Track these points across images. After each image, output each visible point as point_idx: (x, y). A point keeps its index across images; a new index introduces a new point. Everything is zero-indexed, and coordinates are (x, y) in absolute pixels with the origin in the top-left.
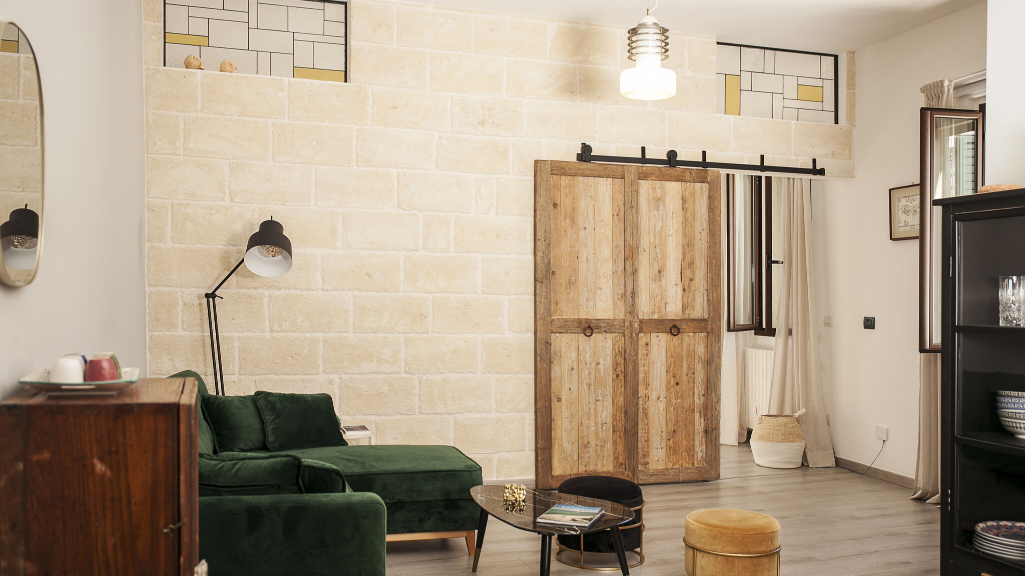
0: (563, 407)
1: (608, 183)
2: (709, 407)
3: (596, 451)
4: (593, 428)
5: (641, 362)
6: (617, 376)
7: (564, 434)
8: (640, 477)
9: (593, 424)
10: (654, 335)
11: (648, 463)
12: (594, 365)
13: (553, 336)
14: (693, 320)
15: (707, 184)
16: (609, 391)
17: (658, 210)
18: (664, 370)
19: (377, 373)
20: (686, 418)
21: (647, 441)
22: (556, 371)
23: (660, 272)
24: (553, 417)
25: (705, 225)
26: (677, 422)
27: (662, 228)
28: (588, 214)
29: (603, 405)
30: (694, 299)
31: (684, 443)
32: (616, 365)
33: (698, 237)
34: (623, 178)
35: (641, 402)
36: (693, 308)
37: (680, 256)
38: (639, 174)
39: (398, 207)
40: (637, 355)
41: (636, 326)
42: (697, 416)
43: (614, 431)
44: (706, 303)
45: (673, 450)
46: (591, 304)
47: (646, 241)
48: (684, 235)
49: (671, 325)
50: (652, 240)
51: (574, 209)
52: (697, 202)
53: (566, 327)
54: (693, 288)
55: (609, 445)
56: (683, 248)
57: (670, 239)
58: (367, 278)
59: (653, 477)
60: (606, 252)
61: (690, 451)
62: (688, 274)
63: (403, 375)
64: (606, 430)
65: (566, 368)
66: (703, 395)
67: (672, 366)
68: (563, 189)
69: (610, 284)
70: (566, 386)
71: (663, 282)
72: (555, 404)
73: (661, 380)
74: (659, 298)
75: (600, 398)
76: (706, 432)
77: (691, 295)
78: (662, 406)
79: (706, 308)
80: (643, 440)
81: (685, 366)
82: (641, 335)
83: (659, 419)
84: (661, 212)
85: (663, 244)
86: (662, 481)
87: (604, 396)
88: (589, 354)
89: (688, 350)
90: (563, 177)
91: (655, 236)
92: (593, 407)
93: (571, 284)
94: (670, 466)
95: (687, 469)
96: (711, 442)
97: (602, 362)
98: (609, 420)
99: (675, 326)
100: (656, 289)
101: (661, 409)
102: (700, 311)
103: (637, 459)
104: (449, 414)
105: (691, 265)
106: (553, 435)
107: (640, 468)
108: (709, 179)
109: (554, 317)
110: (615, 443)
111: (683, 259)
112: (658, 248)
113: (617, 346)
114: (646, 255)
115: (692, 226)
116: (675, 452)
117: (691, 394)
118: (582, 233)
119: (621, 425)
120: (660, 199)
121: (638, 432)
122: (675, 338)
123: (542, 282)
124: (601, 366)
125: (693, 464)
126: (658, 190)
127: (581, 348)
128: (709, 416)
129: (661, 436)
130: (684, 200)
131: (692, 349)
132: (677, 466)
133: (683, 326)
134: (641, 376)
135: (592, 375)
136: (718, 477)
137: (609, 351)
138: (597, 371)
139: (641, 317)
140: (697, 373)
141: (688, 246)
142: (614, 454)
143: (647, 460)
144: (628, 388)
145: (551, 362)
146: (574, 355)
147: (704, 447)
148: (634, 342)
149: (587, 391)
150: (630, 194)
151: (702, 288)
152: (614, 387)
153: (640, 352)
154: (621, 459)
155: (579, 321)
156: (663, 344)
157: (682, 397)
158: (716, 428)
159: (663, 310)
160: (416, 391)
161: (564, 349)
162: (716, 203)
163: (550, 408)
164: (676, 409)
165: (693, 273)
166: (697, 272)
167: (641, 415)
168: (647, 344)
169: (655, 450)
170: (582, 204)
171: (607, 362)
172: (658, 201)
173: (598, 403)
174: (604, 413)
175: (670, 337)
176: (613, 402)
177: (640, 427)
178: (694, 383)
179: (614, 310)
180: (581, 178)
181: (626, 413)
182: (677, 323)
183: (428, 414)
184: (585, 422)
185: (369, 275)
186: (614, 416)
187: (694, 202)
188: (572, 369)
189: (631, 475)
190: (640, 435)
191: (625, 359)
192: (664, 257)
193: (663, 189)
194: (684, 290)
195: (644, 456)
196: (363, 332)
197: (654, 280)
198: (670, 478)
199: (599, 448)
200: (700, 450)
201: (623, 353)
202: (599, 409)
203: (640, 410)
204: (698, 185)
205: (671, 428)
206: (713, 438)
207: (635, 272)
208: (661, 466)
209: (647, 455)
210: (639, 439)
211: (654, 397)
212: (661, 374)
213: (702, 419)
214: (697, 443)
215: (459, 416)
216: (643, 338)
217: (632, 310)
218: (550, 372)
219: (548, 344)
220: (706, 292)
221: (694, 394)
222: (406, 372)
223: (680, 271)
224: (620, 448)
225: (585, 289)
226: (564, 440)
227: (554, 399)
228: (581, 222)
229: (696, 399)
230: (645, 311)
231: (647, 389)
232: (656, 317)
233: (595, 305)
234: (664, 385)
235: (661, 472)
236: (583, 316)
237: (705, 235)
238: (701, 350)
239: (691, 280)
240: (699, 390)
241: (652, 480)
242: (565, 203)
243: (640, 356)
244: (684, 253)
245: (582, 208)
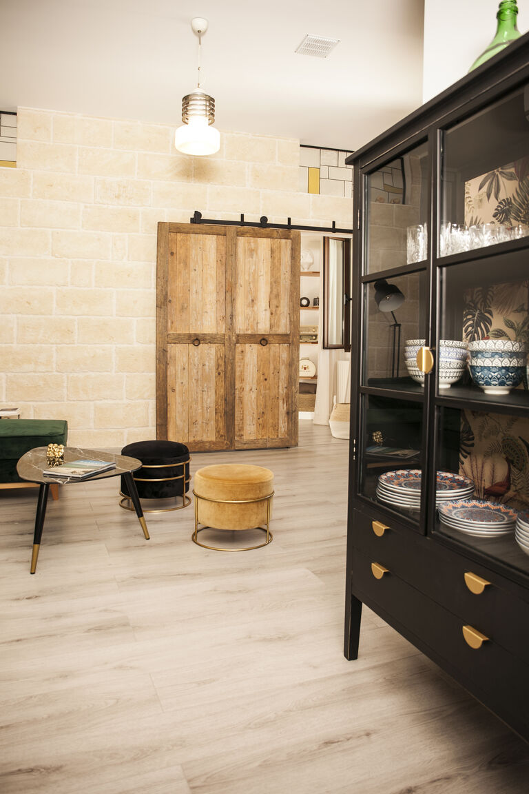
0: (177, 397)
1: (214, 239)
2: (290, 396)
3: (202, 427)
4: (200, 411)
5: (237, 364)
6: (219, 374)
7: (177, 415)
8: (236, 445)
9: (200, 408)
10: (247, 346)
11: (242, 435)
12: (200, 366)
13: (169, 346)
14: (278, 335)
15: (289, 240)
16: (213, 384)
17: (252, 258)
18: (255, 370)
19: (35, 372)
20: (272, 404)
21: (242, 420)
22: (171, 370)
23: (253, 301)
24: (168, 403)
25: (289, 269)
26: (265, 406)
27: (255, 270)
28: (197, 261)
29: (208, 394)
30: (279, 320)
31: (271, 421)
32: (218, 366)
33: (283, 276)
34: (225, 235)
35: (237, 392)
36: (278, 326)
37: (269, 290)
38: (237, 232)
39: (52, 255)
40: (234, 359)
41: (234, 338)
42: (281, 402)
43: (216, 413)
44: (288, 323)
45: (262, 426)
46: (199, 323)
47: (242, 279)
48: (272, 275)
49: (261, 338)
50: (247, 278)
51: (187, 257)
52: (282, 253)
53: (179, 339)
54: (278, 312)
55: (213, 423)
56: (271, 284)
57: (261, 278)
58: (27, 305)
59: (246, 445)
60: (211, 286)
61: (275, 427)
62: (274, 302)
63: (55, 373)
64: (210, 412)
65: (179, 368)
66: (286, 388)
67: (262, 367)
68: (178, 242)
69: (214, 307)
70: (179, 381)
71: (255, 308)
72: (170, 394)
73: (253, 377)
74: (251, 320)
75: (205, 389)
76: (288, 413)
77: (277, 317)
78: (254, 395)
79: (288, 326)
80: (239, 419)
81: (272, 367)
82: (238, 345)
83: (251, 405)
84: (254, 259)
85: (255, 281)
86: (254, 447)
87: (208, 388)
88: (196, 358)
89: (274, 356)
90: (178, 234)
91: (249, 275)
92: (200, 396)
93: (183, 309)
94: (260, 437)
95: (272, 439)
96: (291, 420)
97: (207, 364)
98: (213, 405)
99: (264, 339)
100: (250, 313)
101: (253, 398)
102: (284, 329)
103: (234, 432)
104: (90, 400)
105: (277, 296)
106: (168, 415)
107: (236, 438)
108: (292, 236)
109: (169, 333)
110: (217, 421)
111: (271, 292)
112: (251, 285)
113: (219, 353)
114: (242, 289)
115: (279, 269)
116: (263, 427)
117: (276, 387)
118: (193, 273)
119: (221, 408)
120: (253, 250)
121: (234, 413)
122: (264, 347)
123: (161, 308)
124: (207, 367)
125: (278, 436)
126: (252, 244)
127: (191, 354)
128: (290, 402)
129: (253, 416)
130: (272, 251)
131: (277, 354)
132: (265, 437)
133: (271, 339)
134: (237, 374)
135: (200, 373)
136: (297, 445)
137: (213, 356)
138: (203, 370)
139: (238, 332)
140: (281, 372)
141: (275, 282)
142: (216, 428)
143: (242, 433)
144: (227, 382)
145: (167, 364)
146: (185, 359)
147: (286, 424)
148: (233, 350)
149: (195, 384)
150: (230, 246)
151: (285, 312)
152: (216, 382)
153: (237, 357)
154: (222, 433)
155: (190, 336)
156: (255, 351)
157: (269, 389)
158: (295, 411)
159: (255, 328)
160: (65, 384)
161: (177, 355)
162: (297, 253)
163: (166, 397)
164: (265, 397)
165: (279, 302)
166: (282, 301)
167: (237, 401)
168: (242, 352)
169: (248, 426)
170: (193, 252)
171: (211, 364)
172: (252, 252)
173: (204, 393)
174: (209, 400)
175: (260, 347)
176: (216, 392)
177: (236, 409)
178: (279, 379)
179: (217, 327)
180: (192, 235)
181: (226, 400)
182: (266, 337)
183: (74, 401)
184: (194, 406)
185: (29, 303)
186: (217, 402)
187: (280, 252)
188: (184, 369)
189: (228, 443)
190: (236, 416)
191: (225, 362)
192: (257, 290)
193: (256, 243)
194: (272, 314)
195: (239, 430)
196: (24, 343)
197: (248, 306)
198: (259, 446)
199: (204, 425)
200: (283, 426)
201: (224, 357)
202: (205, 397)
203: (237, 398)
204: (283, 241)
205: (261, 410)
206: (293, 418)
207: (233, 301)
208: (253, 437)
209: (241, 429)
210: (236, 418)
211: (247, 388)
212: (253, 373)
213: (285, 405)
214: (281, 421)
215: (98, 402)
216: (239, 347)
217: (231, 328)
218: (167, 370)
219: (165, 351)
220: (288, 316)
221: (278, 386)
222: (57, 371)
223: (268, 301)
224: (221, 425)
225: (195, 312)
226: (177, 419)
227: (169, 391)
228: (192, 265)
229: (280, 390)
230: (241, 328)
231: (242, 383)
232: (249, 332)
233: (202, 324)
234: (255, 381)
235: (253, 442)
236: (192, 331)
237: (288, 275)
238: (285, 355)
239: (277, 307)
240: (283, 384)
241: (245, 447)
242: (180, 252)
243: (237, 360)
244: (271, 288)
245: (193, 256)
